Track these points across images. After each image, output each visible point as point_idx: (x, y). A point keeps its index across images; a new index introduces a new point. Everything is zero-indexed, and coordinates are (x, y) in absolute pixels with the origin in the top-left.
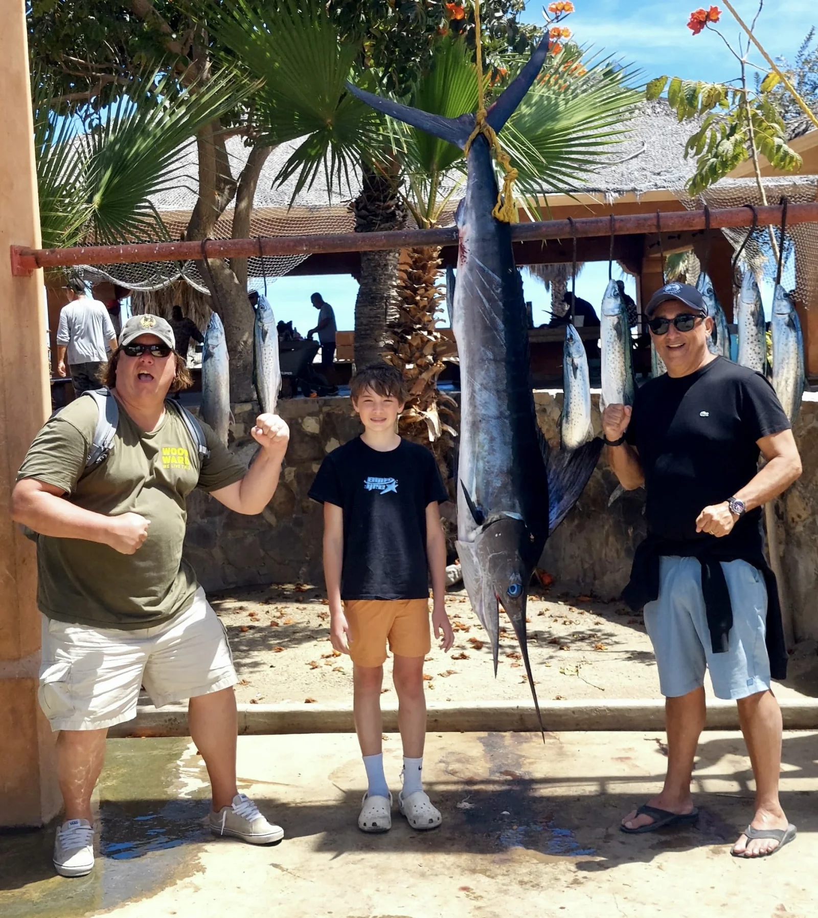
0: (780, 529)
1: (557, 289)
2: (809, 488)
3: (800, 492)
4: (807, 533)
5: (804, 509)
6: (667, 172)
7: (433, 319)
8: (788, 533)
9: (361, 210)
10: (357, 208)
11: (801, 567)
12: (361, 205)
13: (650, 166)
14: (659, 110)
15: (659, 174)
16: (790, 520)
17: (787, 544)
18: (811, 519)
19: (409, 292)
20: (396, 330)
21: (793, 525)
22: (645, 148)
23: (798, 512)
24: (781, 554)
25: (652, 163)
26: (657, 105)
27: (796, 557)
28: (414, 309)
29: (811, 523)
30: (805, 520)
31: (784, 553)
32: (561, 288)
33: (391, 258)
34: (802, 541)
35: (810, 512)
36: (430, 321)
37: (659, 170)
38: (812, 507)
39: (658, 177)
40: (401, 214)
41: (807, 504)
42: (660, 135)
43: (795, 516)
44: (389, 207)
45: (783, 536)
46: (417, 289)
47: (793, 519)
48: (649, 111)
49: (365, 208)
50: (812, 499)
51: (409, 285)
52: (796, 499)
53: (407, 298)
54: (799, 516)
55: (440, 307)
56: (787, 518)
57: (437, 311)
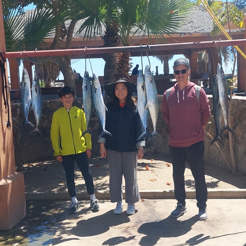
0: (233, 138)
1: (165, 63)
2: (242, 126)
3: (239, 127)
4: (241, 139)
5: (241, 132)
6: (199, 27)
7: (128, 73)
8: (235, 140)
9: (106, 39)
10: (105, 39)
11: (239, 149)
12: (106, 38)
13: (194, 26)
14: (197, 8)
15: (197, 28)
16: (236, 135)
17: (235, 142)
18: (242, 135)
19: (121, 65)
20: (117, 77)
21: (237, 137)
22: (192, 20)
23: (238, 133)
24: (233, 146)
25: (195, 25)
26: (196, 7)
27: (238, 146)
28: (123, 70)
29: (242, 136)
30: (241, 135)
31: (234, 145)
32: (167, 63)
33: (115, 54)
34: (240, 142)
35: (242, 133)
36: (127, 74)
37: (197, 27)
38: (243, 131)
39: (196, 29)
40: (118, 41)
41: (241, 131)
42: (197, 16)
43: (238, 134)
44: (114, 38)
45: (234, 140)
46: (123, 64)
47: (237, 135)
48: (194, 8)
49: (107, 39)
50: (243, 129)
51: (121, 63)
52: (238, 129)
53: (120, 67)
54: (239, 134)
55: (130, 70)
56: (235, 135)
57: (129, 71)
